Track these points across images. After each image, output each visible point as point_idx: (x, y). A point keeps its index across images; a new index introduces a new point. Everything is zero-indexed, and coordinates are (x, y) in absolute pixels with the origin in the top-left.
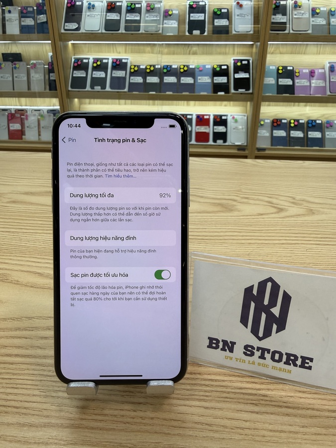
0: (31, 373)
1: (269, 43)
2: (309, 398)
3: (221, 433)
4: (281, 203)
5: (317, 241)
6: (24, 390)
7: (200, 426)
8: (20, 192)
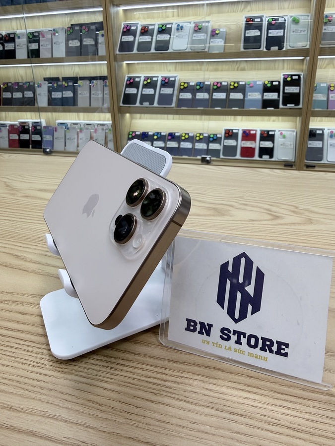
1: (319, 57)
2: (213, 397)
3: (108, 414)
4: (281, 211)
7: (91, 404)
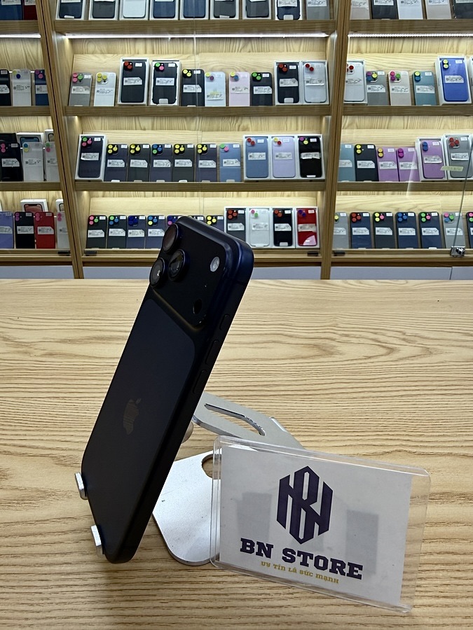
0: (144, 581)
1: (343, 118)
2: (467, 585)
4: (390, 340)
5: (441, 390)
6: (141, 602)
8: (53, 339)
